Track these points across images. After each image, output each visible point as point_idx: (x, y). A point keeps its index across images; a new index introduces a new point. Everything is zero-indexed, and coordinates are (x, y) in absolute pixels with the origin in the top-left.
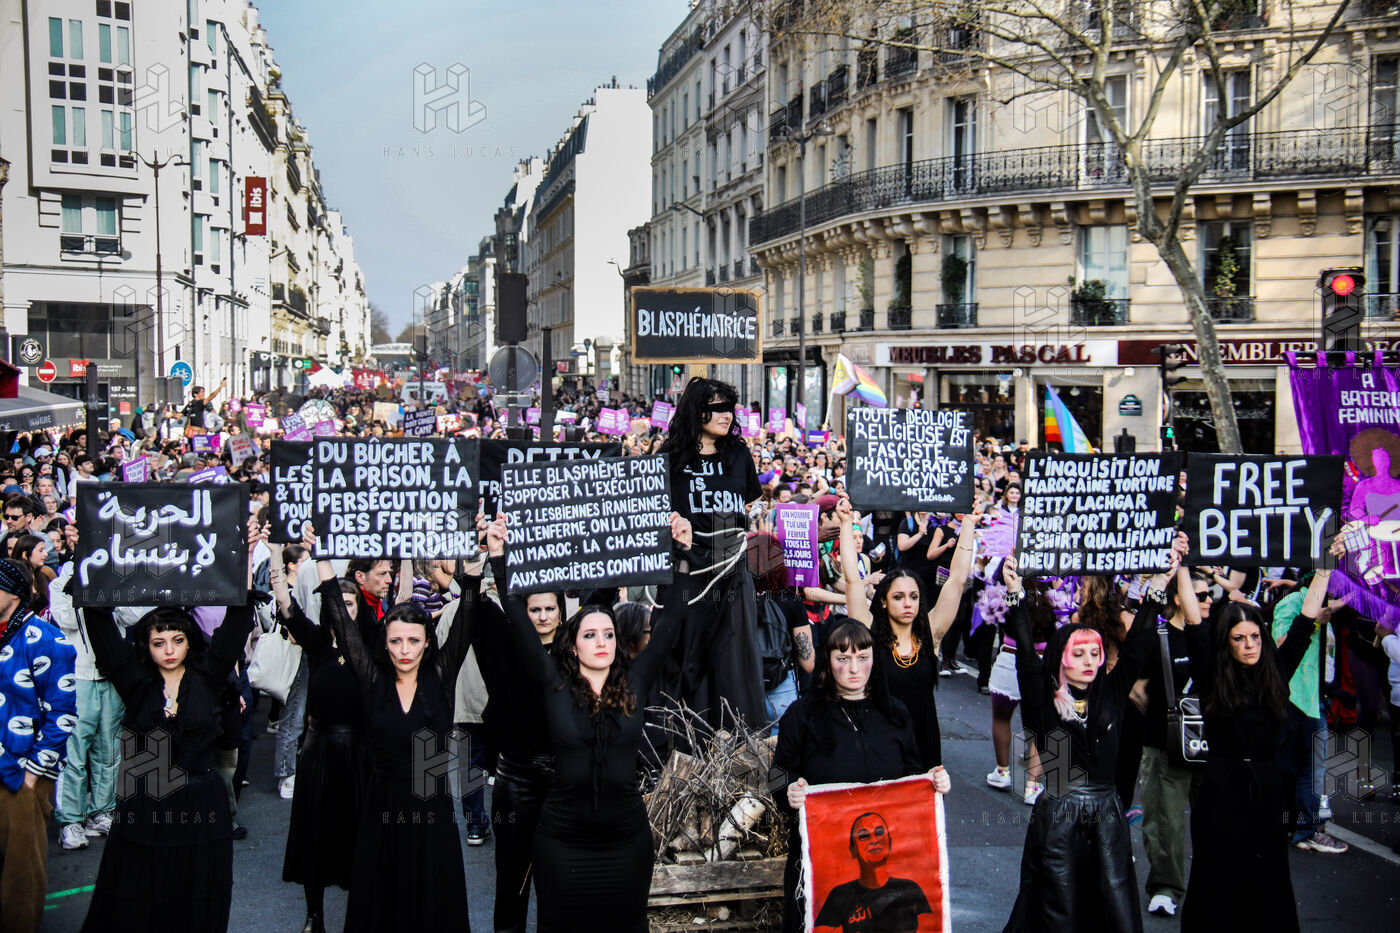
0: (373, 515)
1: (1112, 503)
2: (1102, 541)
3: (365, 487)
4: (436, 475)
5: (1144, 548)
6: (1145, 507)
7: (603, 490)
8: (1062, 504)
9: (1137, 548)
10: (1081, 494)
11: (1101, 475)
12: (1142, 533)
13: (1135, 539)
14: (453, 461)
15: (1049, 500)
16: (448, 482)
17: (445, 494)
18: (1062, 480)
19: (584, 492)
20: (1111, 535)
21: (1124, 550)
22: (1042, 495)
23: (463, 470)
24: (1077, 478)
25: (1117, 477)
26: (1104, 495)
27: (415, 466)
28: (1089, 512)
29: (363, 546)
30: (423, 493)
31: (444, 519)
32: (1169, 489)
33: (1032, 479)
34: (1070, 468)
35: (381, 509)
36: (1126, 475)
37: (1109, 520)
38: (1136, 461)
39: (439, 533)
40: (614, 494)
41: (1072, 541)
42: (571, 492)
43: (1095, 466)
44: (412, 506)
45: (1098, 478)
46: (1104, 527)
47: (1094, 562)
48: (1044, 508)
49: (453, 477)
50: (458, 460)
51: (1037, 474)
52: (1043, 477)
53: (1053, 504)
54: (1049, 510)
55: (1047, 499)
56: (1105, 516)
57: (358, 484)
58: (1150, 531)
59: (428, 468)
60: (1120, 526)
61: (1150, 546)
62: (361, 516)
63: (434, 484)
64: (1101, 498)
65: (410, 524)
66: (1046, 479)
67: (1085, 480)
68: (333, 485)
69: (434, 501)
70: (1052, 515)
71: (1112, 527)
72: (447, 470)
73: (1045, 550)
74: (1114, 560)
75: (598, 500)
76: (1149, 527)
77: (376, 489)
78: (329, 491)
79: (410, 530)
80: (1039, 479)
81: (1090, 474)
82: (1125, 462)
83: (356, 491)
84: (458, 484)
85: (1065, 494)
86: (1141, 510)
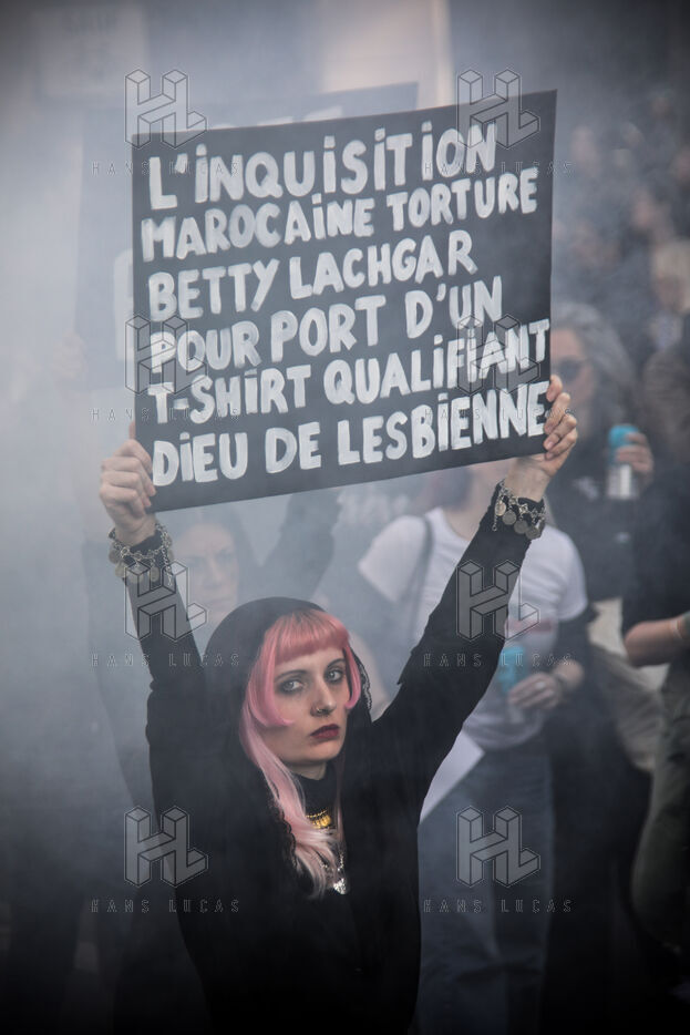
1: (386, 264)
6: (471, 267)
10: (299, 248)
11: (347, 187)
13: (454, 365)
20: (394, 361)
26: (363, 243)
28: (327, 299)
32: (529, 208)
36: (415, 180)
37: (380, 310)
41: (289, 392)
46: (373, 338)
56: (372, 304)
60: (415, 330)
64: (355, 254)
66: (199, 215)
71: (395, 341)
76: (489, 326)
86: (462, 278)
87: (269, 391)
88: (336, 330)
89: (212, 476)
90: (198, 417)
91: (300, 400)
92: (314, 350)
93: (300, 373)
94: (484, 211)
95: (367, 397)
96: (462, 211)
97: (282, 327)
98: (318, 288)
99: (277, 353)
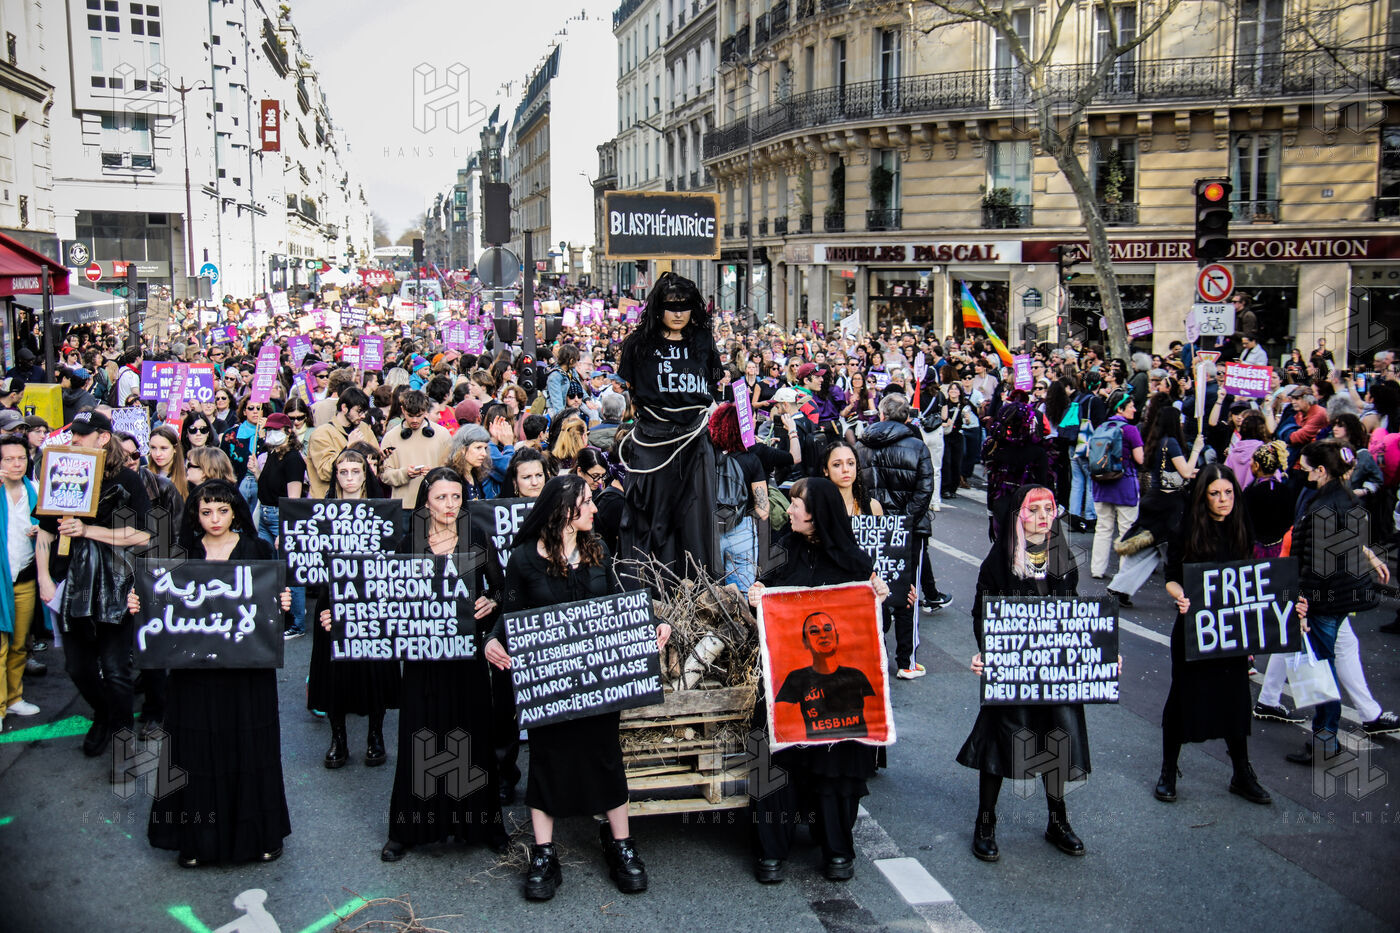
0: (383, 623)
1: (1060, 640)
2: (1054, 674)
3: (374, 598)
4: (437, 586)
5: (1093, 681)
6: (1090, 644)
7: (595, 628)
8: (1018, 642)
9: (1087, 680)
10: (1032, 632)
11: (1048, 616)
12: (1090, 668)
13: (1084, 672)
14: (451, 575)
15: (1006, 638)
16: (447, 593)
17: (446, 604)
18: (1015, 620)
19: (578, 630)
20: (1063, 668)
21: (1076, 682)
22: (999, 633)
23: (460, 582)
24: (1028, 619)
25: (1062, 618)
26: (1053, 633)
27: (417, 580)
28: (1041, 648)
29: (375, 649)
30: (426, 603)
31: (445, 625)
32: (1110, 629)
33: (989, 620)
34: (1021, 610)
35: (389, 618)
36: (1070, 616)
37: (1059, 656)
38: (1078, 603)
39: (442, 638)
40: (606, 629)
41: (1028, 674)
42: (567, 632)
43: (1043, 608)
44: (417, 615)
45: (1046, 619)
46: (1056, 661)
47: (1050, 692)
48: (1002, 645)
49: (452, 588)
50: (456, 573)
51: (994, 616)
52: (998, 617)
53: (1010, 642)
54: (1006, 647)
55: (1004, 637)
56: (1056, 652)
57: (368, 596)
58: (1097, 666)
59: (429, 581)
60: (1070, 661)
61: (1098, 679)
62: (372, 624)
63: (435, 595)
64: (1051, 636)
65: (416, 630)
66: (1002, 620)
67: (1035, 620)
68: (347, 597)
69: (435, 610)
70: (1010, 650)
71: (1063, 662)
72: (446, 582)
73: (1005, 682)
74: (1067, 690)
75: (591, 636)
76: (1096, 663)
77: (383, 600)
78: (344, 602)
79: (416, 635)
80: (996, 619)
81: (1039, 615)
82: (1068, 604)
83: (367, 602)
84: (457, 594)
85: (1019, 632)
86: (1086, 647)
87: (1022, 674)
88: (1044, 657)
89: (1004, 697)
90: (1000, 679)
91: (1032, 678)
92: (1037, 663)
93: (1032, 670)
94: (1094, 628)
95: (1054, 679)
96: (1087, 628)
97: (1027, 655)
98: (1038, 645)
99: (1025, 663)
